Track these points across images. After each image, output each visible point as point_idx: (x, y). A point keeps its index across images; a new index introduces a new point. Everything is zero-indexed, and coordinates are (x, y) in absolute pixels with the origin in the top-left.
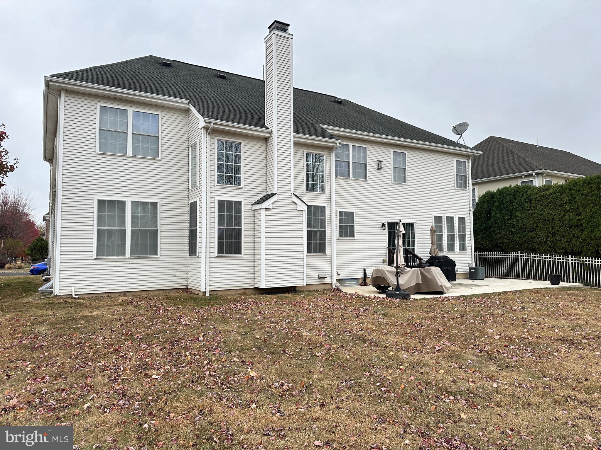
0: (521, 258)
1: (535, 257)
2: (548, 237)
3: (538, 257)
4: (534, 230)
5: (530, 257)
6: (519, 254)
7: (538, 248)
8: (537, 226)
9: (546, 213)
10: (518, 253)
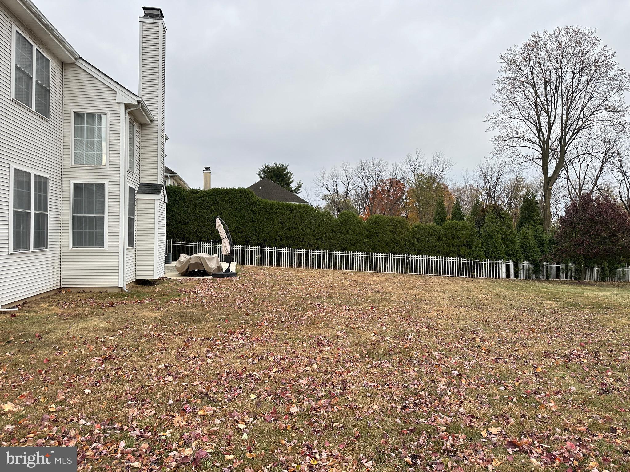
0: (173, 245)
1: (185, 244)
2: (198, 229)
3: (187, 244)
4: (186, 223)
5: (181, 244)
6: (172, 242)
7: (188, 237)
8: (190, 220)
9: (197, 210)
10: (170, 241)
